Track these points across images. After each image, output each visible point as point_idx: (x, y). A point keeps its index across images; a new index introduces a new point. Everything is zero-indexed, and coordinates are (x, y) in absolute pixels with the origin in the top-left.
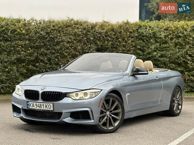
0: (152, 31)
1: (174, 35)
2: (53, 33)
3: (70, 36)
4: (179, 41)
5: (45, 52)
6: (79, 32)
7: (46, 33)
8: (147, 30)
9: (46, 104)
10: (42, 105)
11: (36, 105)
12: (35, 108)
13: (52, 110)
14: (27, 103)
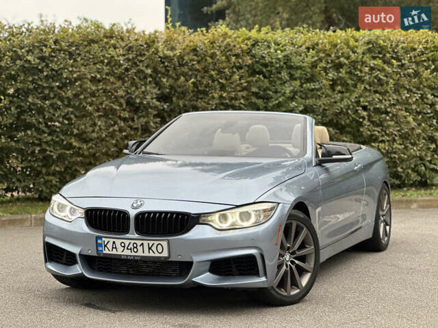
0: (283, 54)
1: (328, 63)
2: (56, 59)
3: (98, 66)
4: (340, 75)
5: (39, 106)
6: (118, 56)
7: (39, 58)
8: (272, 50)
9: (149, 242)
10: (139, 244)
11: (123, 245)
12: (119, 251)
13: (167, 255)
14: (97, 241)
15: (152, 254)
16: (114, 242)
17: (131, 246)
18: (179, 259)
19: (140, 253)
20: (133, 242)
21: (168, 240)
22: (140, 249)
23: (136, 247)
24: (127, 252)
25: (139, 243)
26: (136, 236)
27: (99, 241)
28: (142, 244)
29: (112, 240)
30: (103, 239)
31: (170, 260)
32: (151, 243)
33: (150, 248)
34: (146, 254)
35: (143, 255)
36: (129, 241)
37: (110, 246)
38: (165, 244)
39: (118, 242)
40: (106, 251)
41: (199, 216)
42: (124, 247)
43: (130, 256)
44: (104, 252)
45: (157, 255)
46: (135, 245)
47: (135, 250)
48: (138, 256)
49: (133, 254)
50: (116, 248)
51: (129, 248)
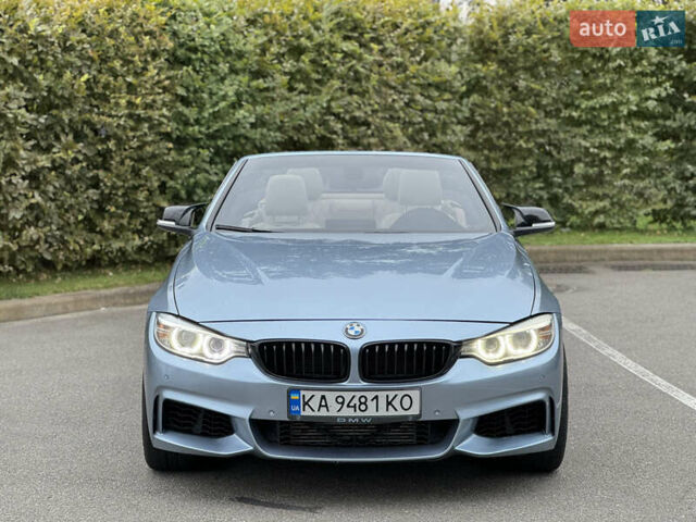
0: (219, 30)
9: (388, 393)
10: (370, 398)
11: (340, 400)
12: (333, 411)
13: (417, 413)
14: (289, 396)
15: (391, 412)
16: (323, 397)
17: (356, 401)
18: (438, 416)
19: (371, 412)
20: (358, 394)
21: (420, 388)
22: (372, 405)
23: (365, 403)
24: (347, 412)
25: (370, 395)
26: (363, 384)
27: (294, 397)
28: (376, 397)
29: (318, 395)
30: (302, 393)
31: (421, 419)
32: (391, 394)
33: (389, 403)
34: (382, 412)
35: (377, 414)
36: (353, 393)
37: (315, 403)
38: (415, 395)
39: (331, 397)
40: (307, 412)
41: (460, 344)
42: (343, 403)
43: (354, 418)
44: (303, 413)
45: (401, 412)
46: (363, 400)
47: (363, 407)
48: (368, 417)
49: (359, 413)
50: (326, 406)
51: (352, 404)
